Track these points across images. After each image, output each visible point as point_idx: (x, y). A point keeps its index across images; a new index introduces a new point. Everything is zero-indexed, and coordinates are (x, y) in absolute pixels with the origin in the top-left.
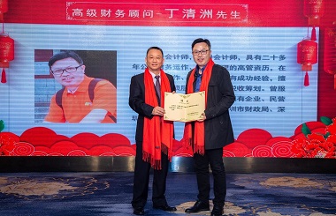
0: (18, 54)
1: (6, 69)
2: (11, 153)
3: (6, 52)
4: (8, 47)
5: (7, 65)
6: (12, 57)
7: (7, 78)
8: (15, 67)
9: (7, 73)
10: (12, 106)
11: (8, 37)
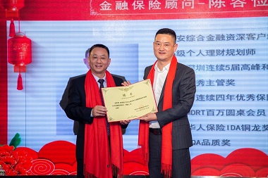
0: (37, 57)
1: (23, 74)
2: (27, 172)
3: (22, 55)
4: (24, 49)
5: (23, 70)
6: (29, 59)
7: (24, 84)
8: (32, 72)
9: (23, 79)
10: (29, 116)
11: (25, 38)
